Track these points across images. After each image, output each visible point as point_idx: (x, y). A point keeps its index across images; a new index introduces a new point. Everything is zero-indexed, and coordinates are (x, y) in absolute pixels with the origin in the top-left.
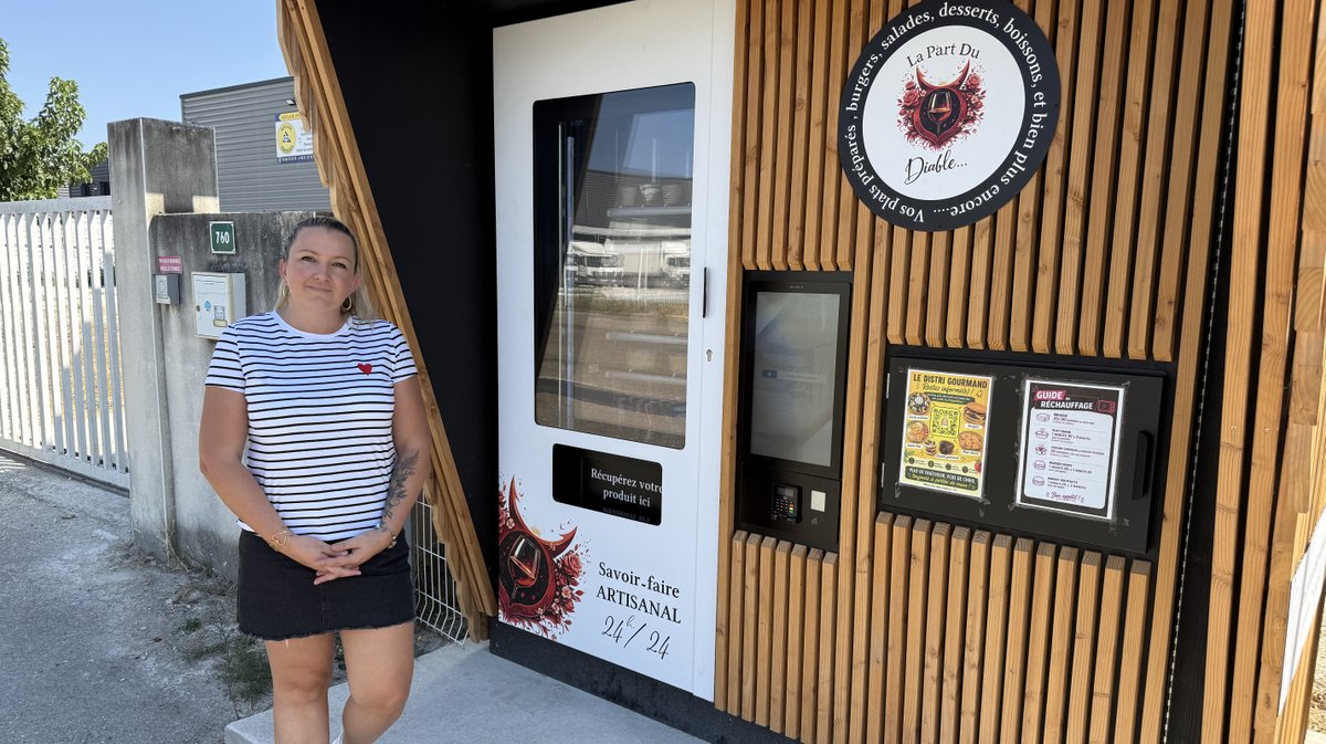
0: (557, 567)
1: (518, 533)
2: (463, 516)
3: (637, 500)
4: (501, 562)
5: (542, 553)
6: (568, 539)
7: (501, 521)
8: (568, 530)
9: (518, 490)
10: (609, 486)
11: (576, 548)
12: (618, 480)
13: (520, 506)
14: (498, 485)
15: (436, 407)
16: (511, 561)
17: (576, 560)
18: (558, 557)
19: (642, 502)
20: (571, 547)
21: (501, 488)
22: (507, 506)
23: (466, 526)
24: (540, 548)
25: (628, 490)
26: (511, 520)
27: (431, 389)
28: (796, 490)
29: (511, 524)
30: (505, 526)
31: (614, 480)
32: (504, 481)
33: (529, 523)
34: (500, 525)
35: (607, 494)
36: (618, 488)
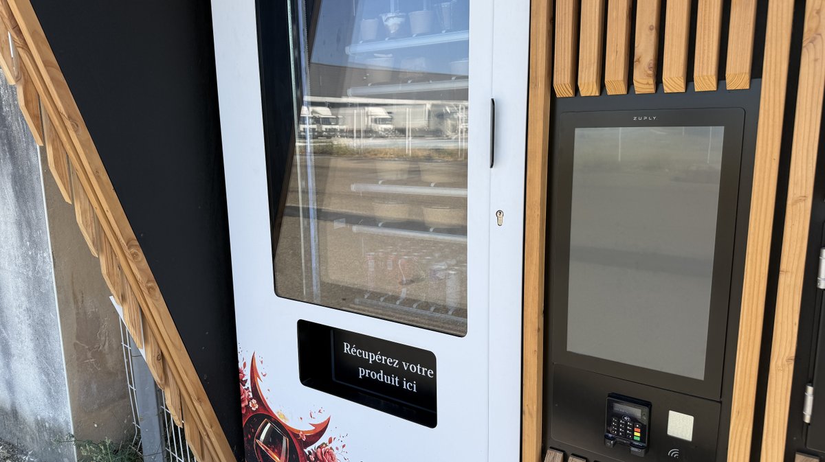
0: (309, 459)
1: (264, 417)
2: (199, 399)
3: (401, 383)
4: (246, 444)
5: (291, 442)
6: (320, 431)
7: (244, 401)
8: (320, 420)
9: (260, 369)
10: (365, 365)
11: (330, 441)
12: (377, 358)
13: (262, 386)
14: (237, 362)
15: (155, 285)
16: (257, 445)
17: (331, 455)
18: (309, 449)
19: (406, 386)
20: (324, 439)
21: (241, 365)
22: (248, 385)
23: (204, 411)
24: (288, 436)
25: (389, 371)
26: (254, 401)
27: (145, 264)
28: (646, 410)
29: (254, 405)
30: (247, 406)
31: (372, 357)
32: (244, 358)
33: (275, 408)
34: (243, 405)
35: (363, 372)
36: (376, 367)
